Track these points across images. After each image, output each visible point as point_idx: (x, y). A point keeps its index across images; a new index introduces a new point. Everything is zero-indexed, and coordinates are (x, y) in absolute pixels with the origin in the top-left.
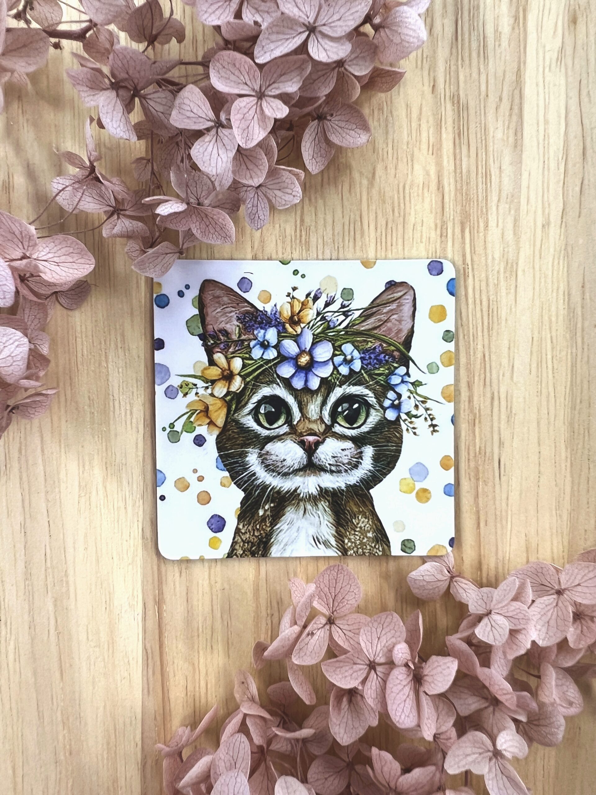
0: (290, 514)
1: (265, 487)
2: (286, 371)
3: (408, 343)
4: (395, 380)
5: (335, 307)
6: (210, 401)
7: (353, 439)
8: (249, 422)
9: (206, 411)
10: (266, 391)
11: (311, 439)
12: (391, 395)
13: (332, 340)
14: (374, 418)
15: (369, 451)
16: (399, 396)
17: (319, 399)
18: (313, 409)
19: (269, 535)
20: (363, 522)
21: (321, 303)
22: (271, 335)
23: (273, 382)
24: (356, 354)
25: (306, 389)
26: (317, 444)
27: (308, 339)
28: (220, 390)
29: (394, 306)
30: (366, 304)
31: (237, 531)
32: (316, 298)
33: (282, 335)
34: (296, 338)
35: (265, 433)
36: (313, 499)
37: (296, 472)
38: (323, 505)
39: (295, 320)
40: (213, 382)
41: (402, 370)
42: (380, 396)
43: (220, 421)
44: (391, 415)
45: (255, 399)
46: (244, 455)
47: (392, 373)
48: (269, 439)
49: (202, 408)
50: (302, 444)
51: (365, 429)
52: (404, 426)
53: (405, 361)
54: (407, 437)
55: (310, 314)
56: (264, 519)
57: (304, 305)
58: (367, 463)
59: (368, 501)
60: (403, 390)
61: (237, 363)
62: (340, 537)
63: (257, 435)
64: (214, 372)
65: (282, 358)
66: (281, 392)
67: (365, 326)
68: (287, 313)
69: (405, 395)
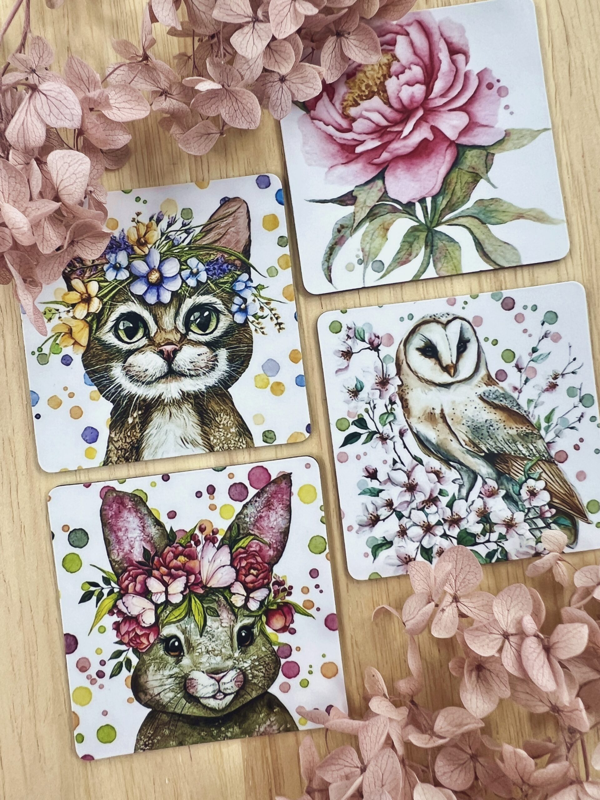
0: (157, 419)
1: (131, 397)
2: (139, 288)
3: (247, 252)
4: (239, 286)
5: (177, 226)
6: (73, 323)
7: (207, 344)
8: (110, 339)
9: (70, 332)
10: (122, 309)
11: (169, 348)
12: (237, 300)
13: (178, 257)
14: (224, 323)
15: (223, 354)
16: (245, 300)
17: (172, 311)
18: (167, 320)
19: (140, 441)
20: (225, 419)
21: (164, 224)
22: (122, 258)
23: (127, 300)
24: (201, 267)
25: (160, 303)
26: (175, 352)
27: (155, 259)
28: (81, 311)
29: (230, 220)
30: (204, 220)
31: (110, 440)
32: (159, 221)
33: (132, 256)
34: (145, 258)
35: (125, 347)
36: (178, 403)
37: (158, 379)
38: (187, 407)
39: (142, 242)
40: (73, 306)
41: (245, 277)
42: (227, 303)
43: (84, 341)
44: (239, 318)
45: (114, 316)
46: (108, 369)
47: (236, 280)
48: (130, 353)
49: (66, 330)
50: (161, 353)
51: (217, 333)
52: (252, 328)
53: (247, 268)
54: (257, 337)
55: (155, 235)
56: (133, 426)
57: (148, 228)
58: (223, 366)
59: (227, 399)
60: (247, 294)
61: (93, 287)
62: (205, 435)
63: (119, 351)
64: (74, 297)
65: (134, 277)
66: (136, 308)
67: (206, 241)
68: (134, 237)
69: (250, 299)
